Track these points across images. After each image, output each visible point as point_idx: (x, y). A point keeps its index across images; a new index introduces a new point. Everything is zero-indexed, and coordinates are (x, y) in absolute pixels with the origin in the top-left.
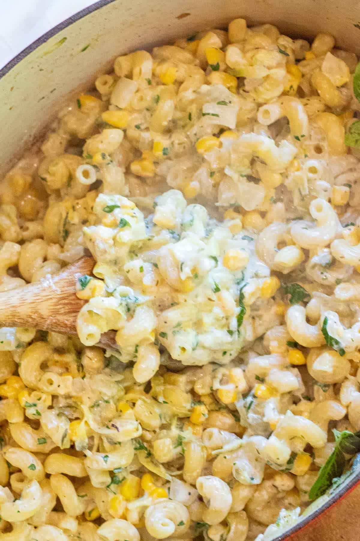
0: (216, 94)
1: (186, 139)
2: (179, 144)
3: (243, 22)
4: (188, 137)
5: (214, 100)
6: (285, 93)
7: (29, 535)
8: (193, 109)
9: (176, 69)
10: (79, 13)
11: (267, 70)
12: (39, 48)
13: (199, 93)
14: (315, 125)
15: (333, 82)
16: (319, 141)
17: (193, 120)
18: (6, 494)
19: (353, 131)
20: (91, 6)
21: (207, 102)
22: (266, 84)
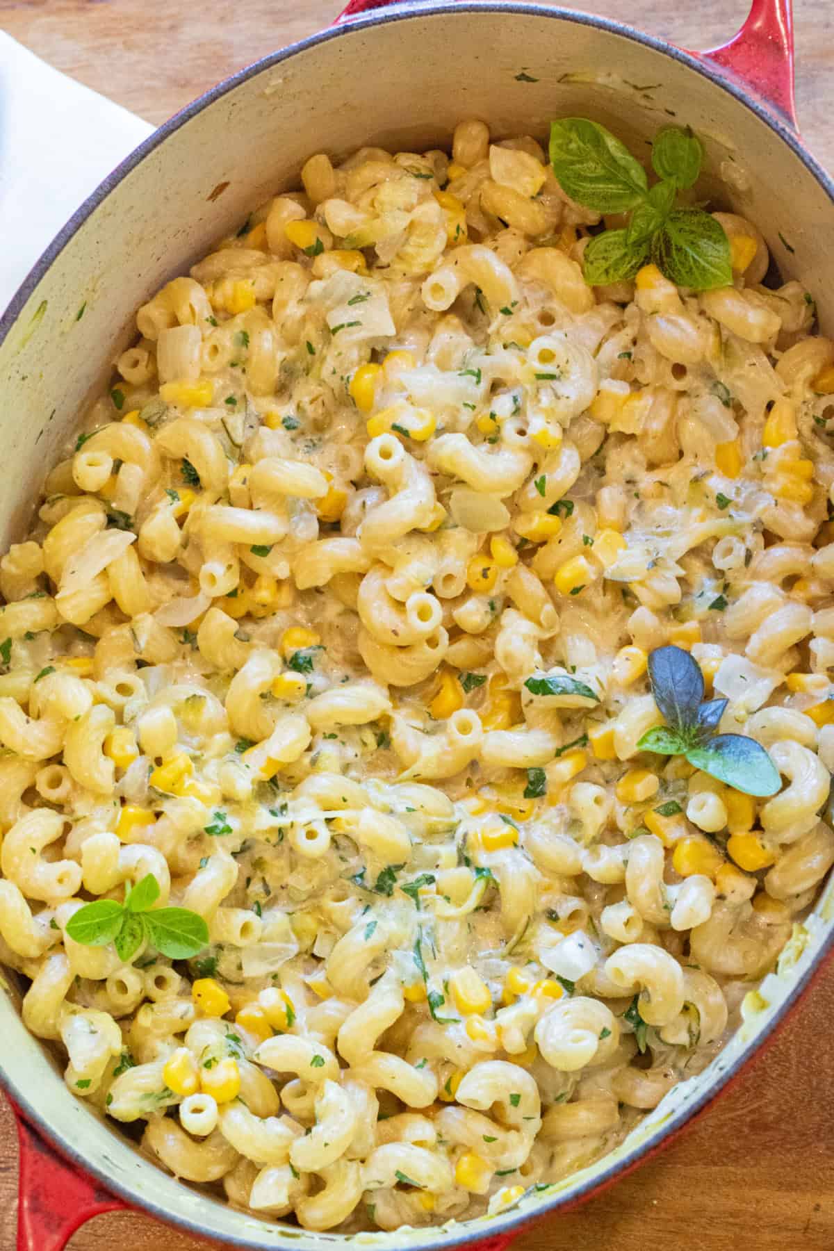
0: (340, 290)
1: (320, 388)
2: (312, 402)
3: (323, 159)
4: (321, 383)
5: (340, 301)
6: (451, 245)
7: (359, 1180)
8: (311, 332)
9: (250, 281)
10: (51, 246)
11: (406, 214)
12: (10, 334)
13: (310, 300)
14: (524, 278)
15: (522, 193)
16: (543, 301)
17: (317, 352)
18: (288, 1126)
19: (591, 258)
20: (67, 225)
21: (330, 309)
22: (413, 239)
